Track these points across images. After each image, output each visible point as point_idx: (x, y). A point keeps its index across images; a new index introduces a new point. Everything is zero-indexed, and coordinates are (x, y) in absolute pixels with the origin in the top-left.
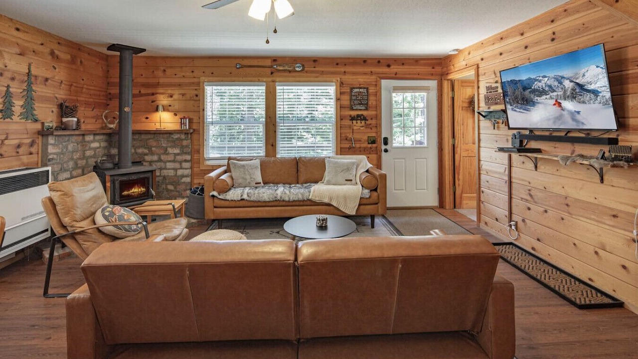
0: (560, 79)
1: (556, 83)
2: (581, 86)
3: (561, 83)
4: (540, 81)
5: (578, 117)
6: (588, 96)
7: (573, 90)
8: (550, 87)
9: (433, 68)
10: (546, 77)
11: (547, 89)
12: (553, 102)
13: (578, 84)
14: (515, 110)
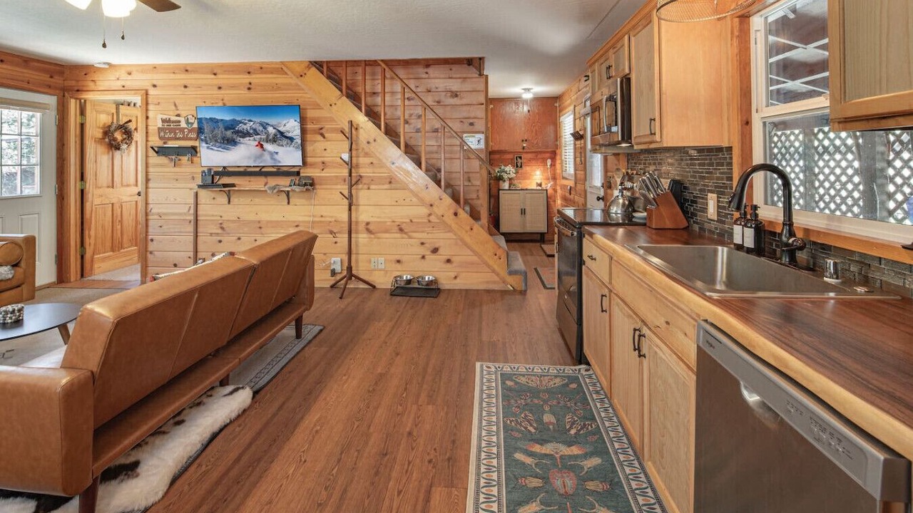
0: (265, 126)
1: (261, 128)
2: (282, 133)
3: (265, 128)
4: (245, 124)
5: (276, 156)
6: (285, 141)
7: (275, 135)
8: (255, 130)
9: (51, 77)
10: (252, 121)
11: (251, 131)
12: (257, 143)
13: (279, 131)
14: (212, 149)
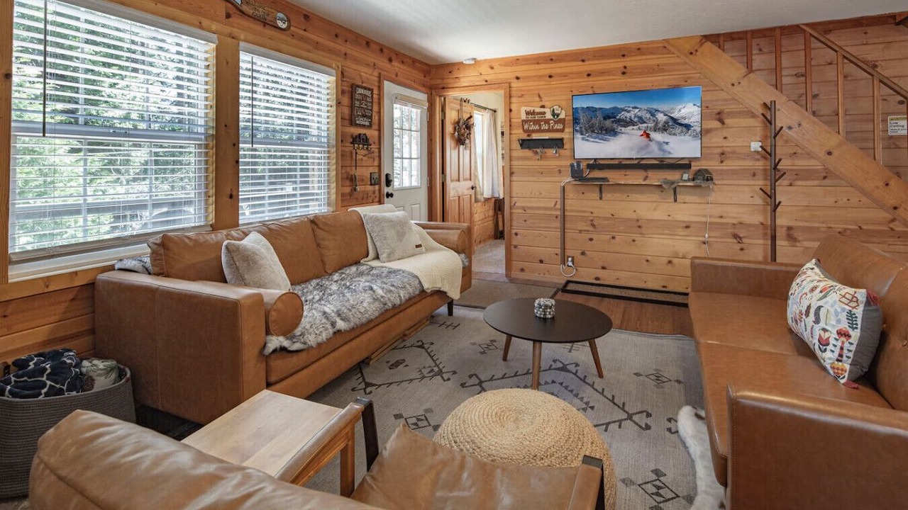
0: (653, 113)
1: (648, 116)
2: (675, 120)
3: (653, 115)
4: (629, 112)
5: (666, 147)
6: (678, 129)
7: (666, 123)
8: (640, 118)
10: (636, 108)
11: (636, 120)
12: (642, 132)
13: (672, 118)
14: (587, 140)
